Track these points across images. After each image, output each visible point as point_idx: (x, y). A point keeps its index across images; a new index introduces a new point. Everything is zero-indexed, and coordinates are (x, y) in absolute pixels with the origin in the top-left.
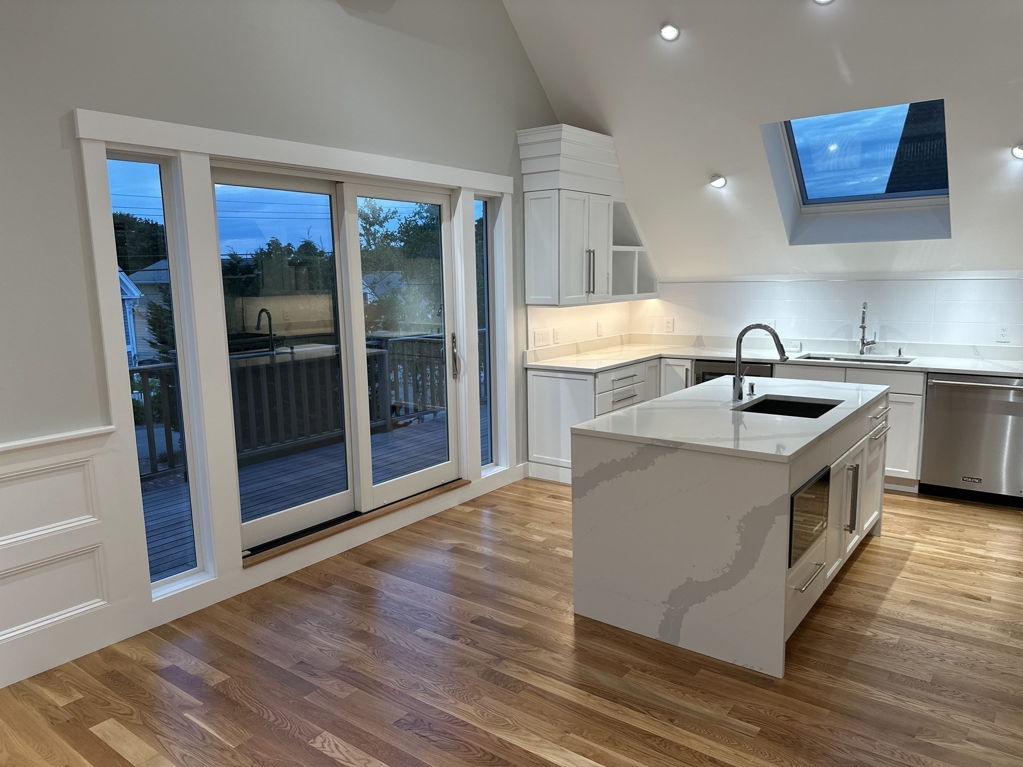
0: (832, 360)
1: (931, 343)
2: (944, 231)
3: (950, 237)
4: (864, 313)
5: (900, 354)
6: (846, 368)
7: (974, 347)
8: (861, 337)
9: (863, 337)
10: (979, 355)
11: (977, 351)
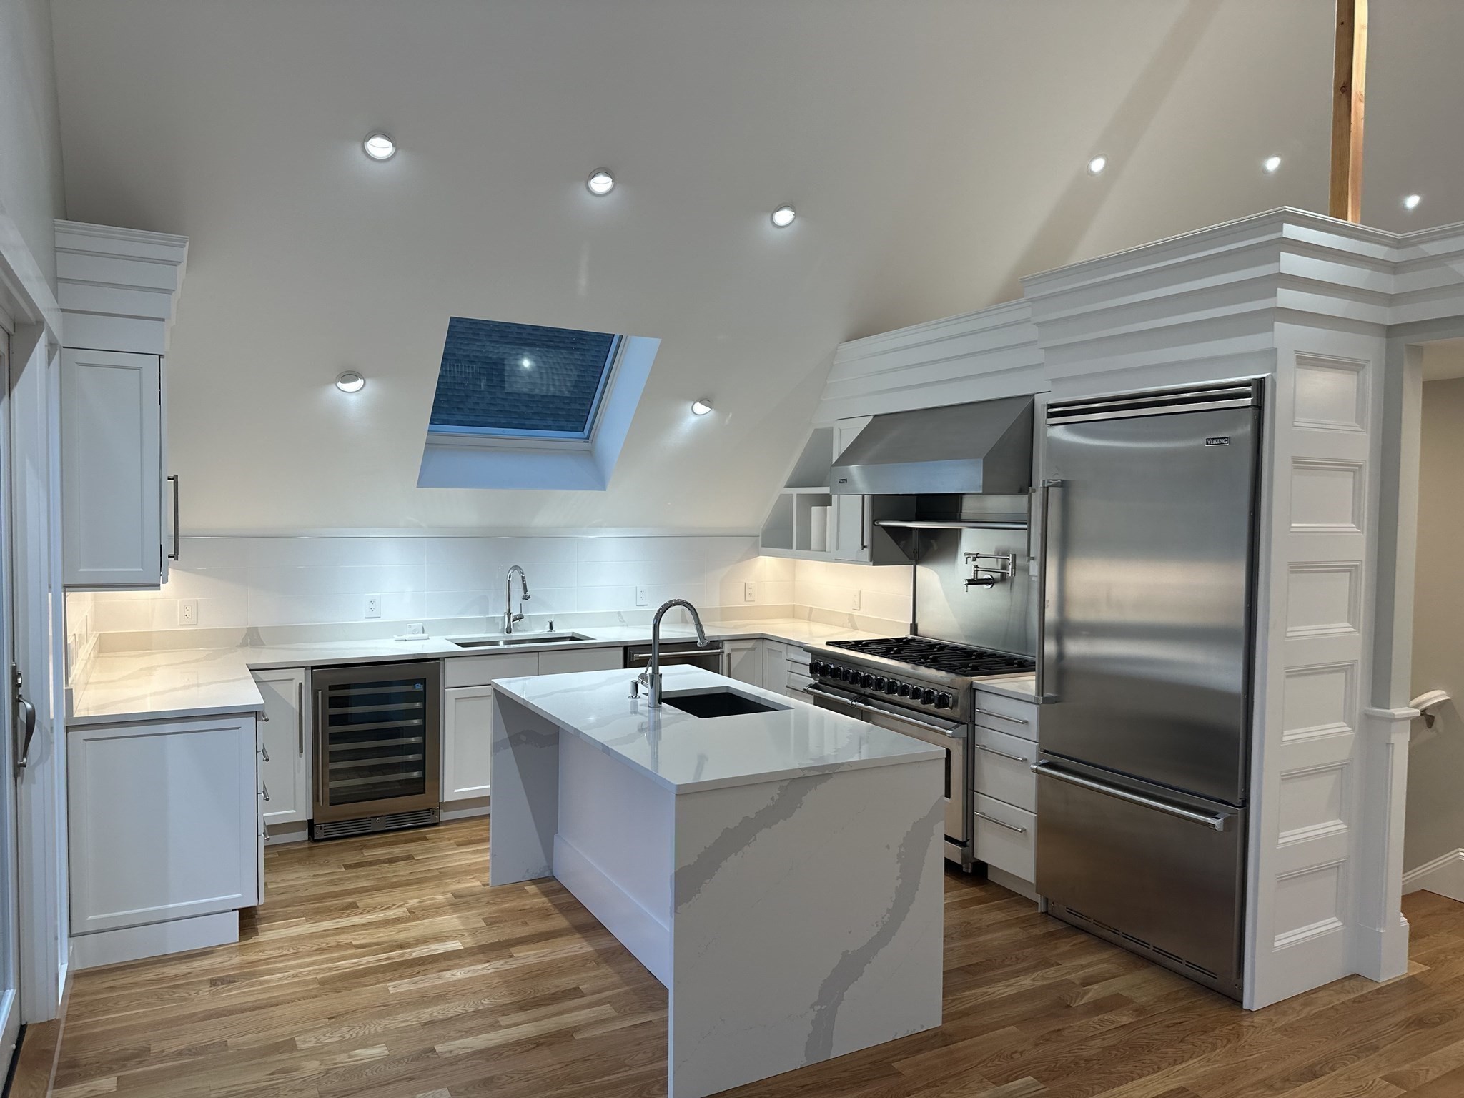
0: (501, 645)
1: (576, 612)
2: (599, 481)
3: (605, 490)
4: (523, 578)
5: (552, 628)
6: (538, 652)
7: (619, 613)
8: (506, 611)
9: (509, 610)
10: (624, 621)
11: (622, 618)
